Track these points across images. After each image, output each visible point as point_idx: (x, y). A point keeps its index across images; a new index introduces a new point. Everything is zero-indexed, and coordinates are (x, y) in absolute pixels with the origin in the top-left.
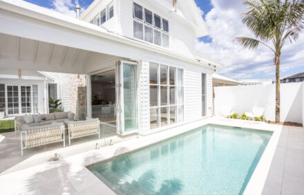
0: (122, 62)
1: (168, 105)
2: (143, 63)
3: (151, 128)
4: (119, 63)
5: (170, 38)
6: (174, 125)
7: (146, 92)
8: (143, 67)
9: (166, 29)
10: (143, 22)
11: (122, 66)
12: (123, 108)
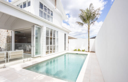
0: (35, 26)
1: (53, 45)
2: (44, 27)
3: (46, 54)
4: (34, 26)
5: (53, 18)
6: (54, 53)
7: (44, 40)
8: (44, 29)
9: (52, 14)
10: (43, 10)
11: (35, 28)
12: (35, 45)
